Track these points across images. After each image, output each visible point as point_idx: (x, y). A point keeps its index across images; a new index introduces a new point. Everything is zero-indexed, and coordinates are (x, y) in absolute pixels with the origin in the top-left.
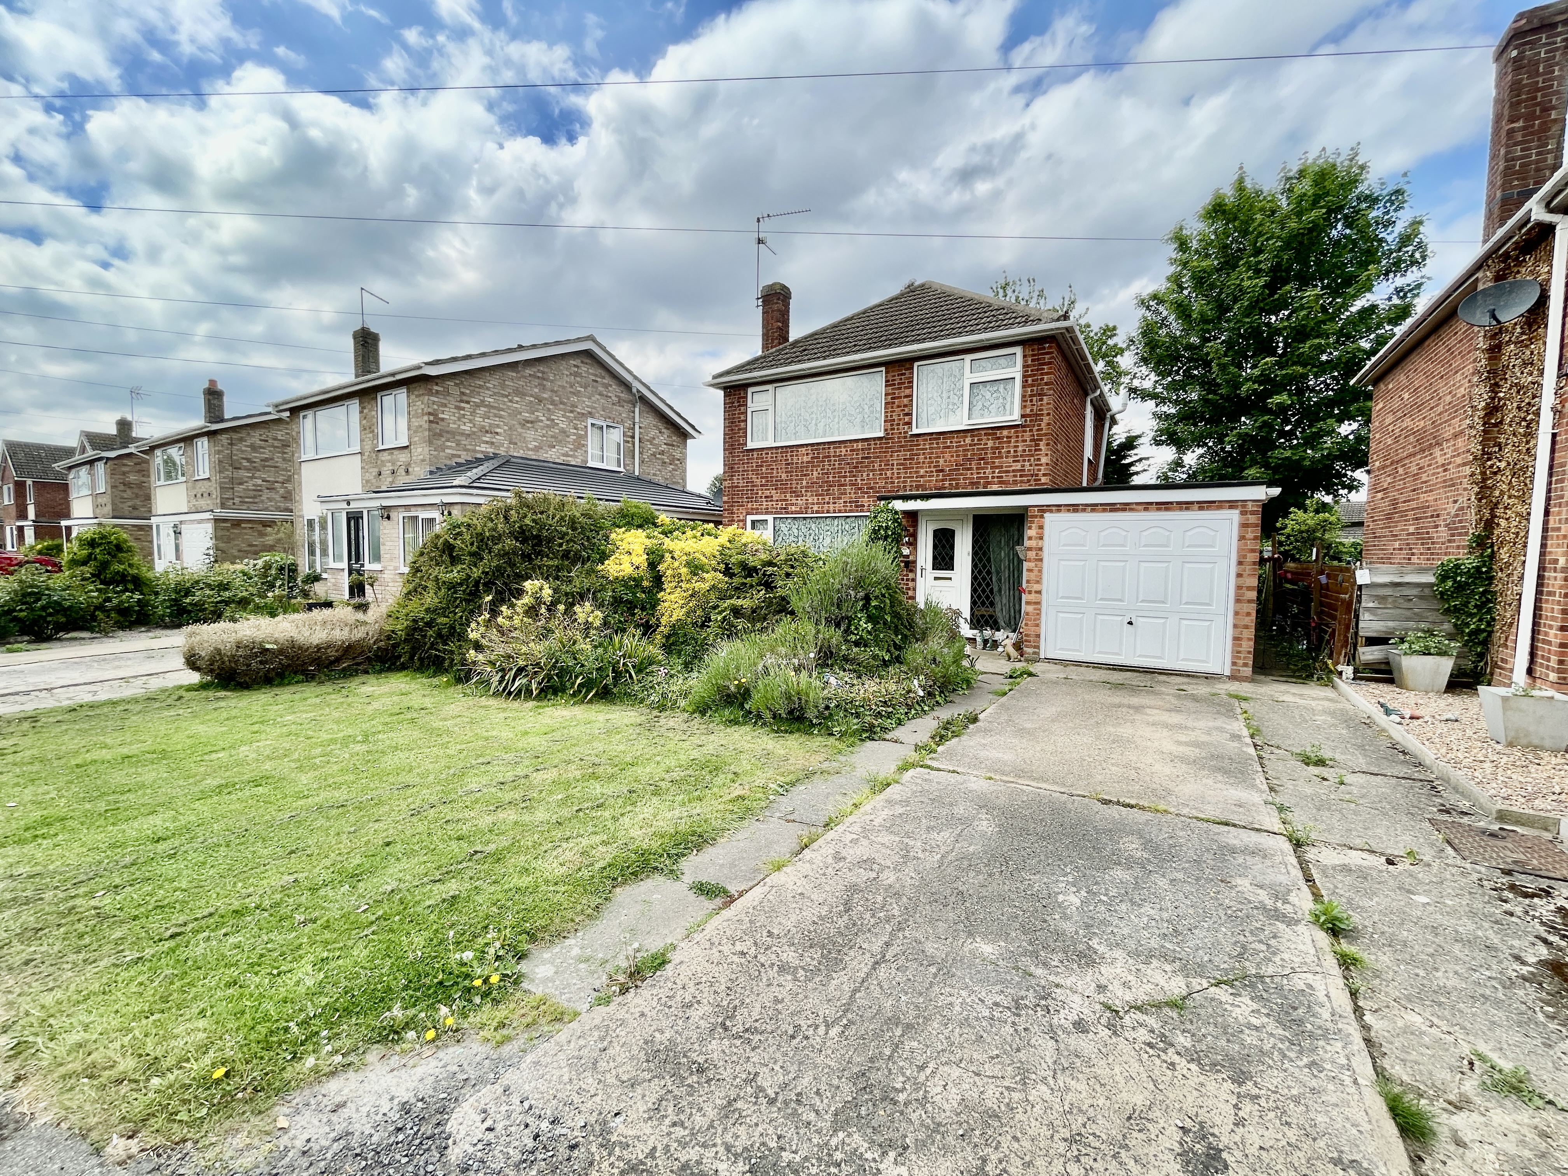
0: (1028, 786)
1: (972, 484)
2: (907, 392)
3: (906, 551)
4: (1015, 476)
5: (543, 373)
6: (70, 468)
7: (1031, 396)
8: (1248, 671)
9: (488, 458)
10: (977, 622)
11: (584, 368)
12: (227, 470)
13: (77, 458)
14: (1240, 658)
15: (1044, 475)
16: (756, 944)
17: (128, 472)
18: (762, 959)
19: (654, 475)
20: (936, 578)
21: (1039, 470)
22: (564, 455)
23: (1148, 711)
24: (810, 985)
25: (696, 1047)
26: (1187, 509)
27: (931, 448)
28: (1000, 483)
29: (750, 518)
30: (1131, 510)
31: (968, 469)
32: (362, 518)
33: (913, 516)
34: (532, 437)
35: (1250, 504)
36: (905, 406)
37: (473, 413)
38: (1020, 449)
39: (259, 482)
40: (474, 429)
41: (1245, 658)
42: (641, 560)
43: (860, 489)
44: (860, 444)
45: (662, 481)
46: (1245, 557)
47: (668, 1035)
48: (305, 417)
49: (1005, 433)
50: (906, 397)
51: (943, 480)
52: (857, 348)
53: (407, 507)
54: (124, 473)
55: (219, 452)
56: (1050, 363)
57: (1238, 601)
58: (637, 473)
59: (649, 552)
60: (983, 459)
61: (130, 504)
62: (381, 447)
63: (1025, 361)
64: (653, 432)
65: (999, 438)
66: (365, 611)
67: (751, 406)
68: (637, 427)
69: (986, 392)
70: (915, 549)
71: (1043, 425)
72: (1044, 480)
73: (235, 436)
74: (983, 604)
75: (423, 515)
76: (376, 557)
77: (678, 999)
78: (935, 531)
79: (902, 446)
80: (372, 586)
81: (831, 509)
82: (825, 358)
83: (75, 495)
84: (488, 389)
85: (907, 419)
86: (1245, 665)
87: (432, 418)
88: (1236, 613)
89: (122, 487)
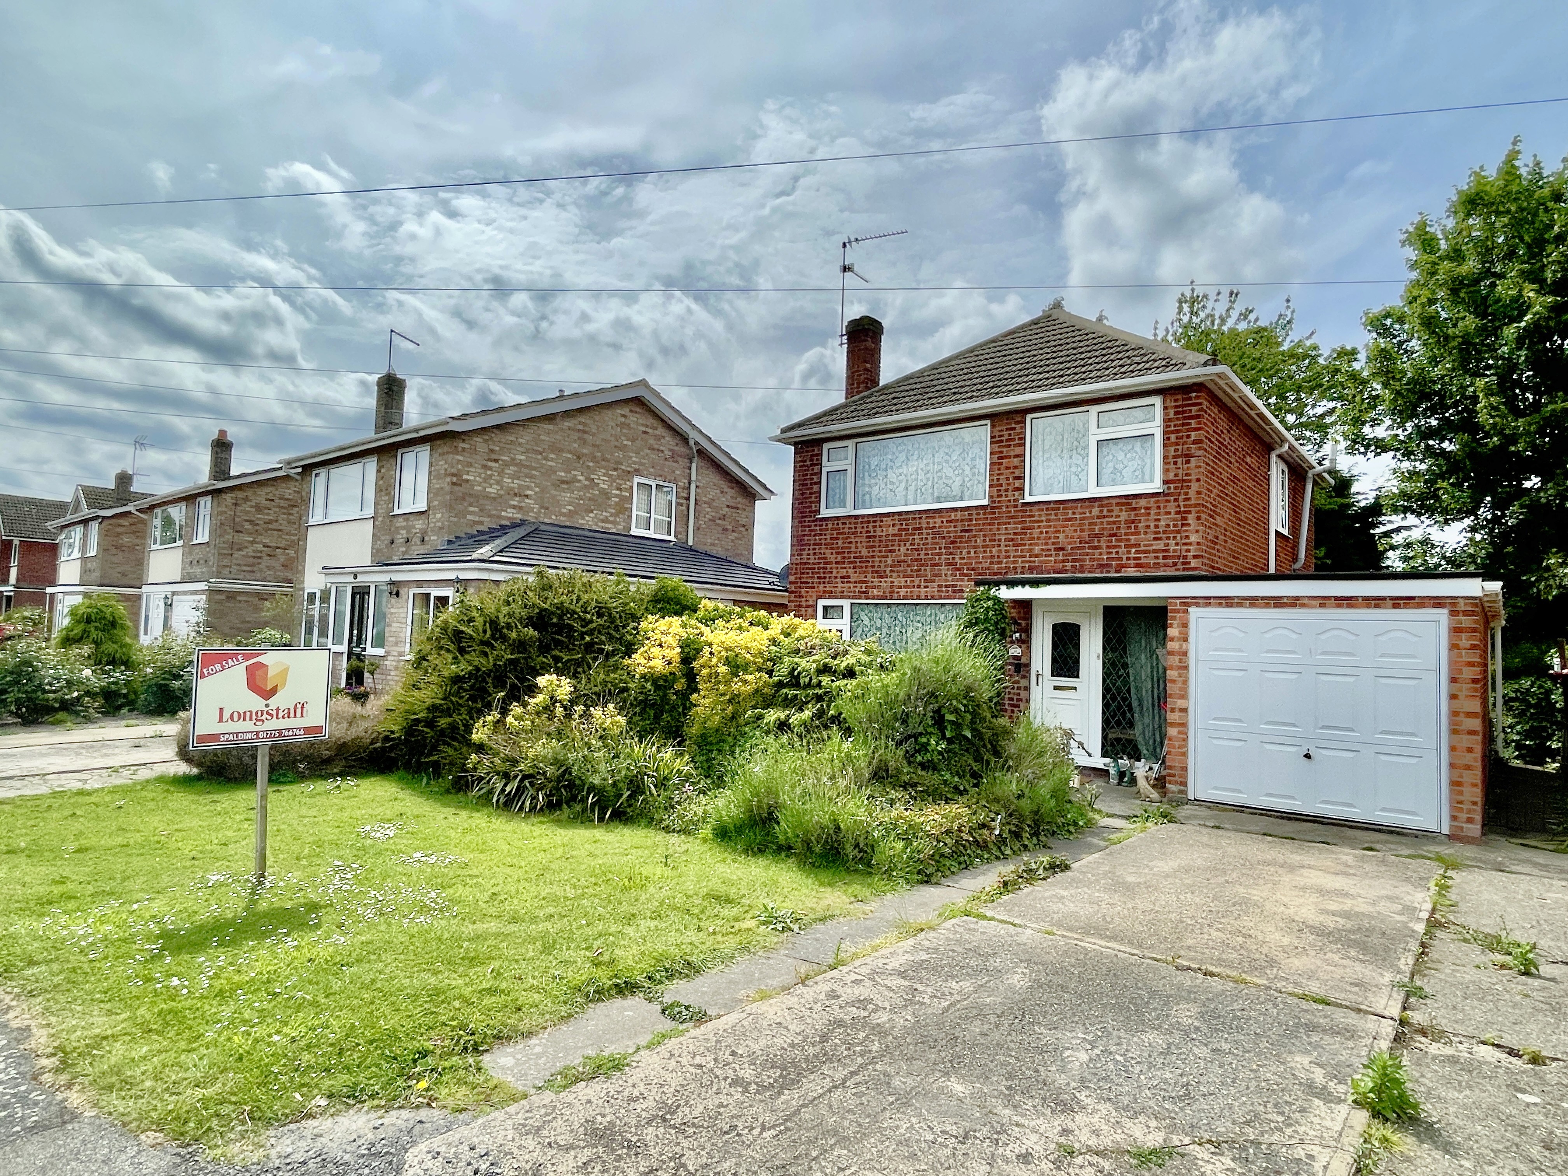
0: (1093, 944)
1: (1101, 566)
2: (1018, 450)
3: (1015, 651)
4: (1157, 558)
5: (585, 424)
6: (63, 527)
7: (1175, 457)
8: (1475, 829)
9: (514, 526)
10: (1110, 748)
11: (633, 418)
12: (229, 534)
13: (69, 518)
14: (1461, 810)
15: (1195, 557)
16: (716, 1060)
17: (121, 534)
18: (718, 1072)
19: (712, 544)
20: (1056, 688)
21: (1188, 551)
22: (603, 521)
23: (1305, 872)
24: (758, 1097)
25: (633, 1130)
26: (1377, 606)
27: (1048, 520)
28: (1138, 566)
29: (821, 603)
30: (1303, 606)
31: (1096, 548)
32: (368, 593)
33: (1025, 606)
34: (567, 499)
35: (1462, 601)
36: (1016, 467)
37: (501, 473)
38: (1162, 523)
39: (260, 547)
40: (502, 492)
41: (1469, 811)
42: (675, 653)
43: (959, 569)
44: (959, 513)
45: (722, 554)
46: (1460, 672)
47: (608, 1119)
48: (316, 475)
49: (1143, 503)
50: (1017, 456)
51: (1063, 561)
52: (958, 396)
53: (419, 583)
54: (118, 535)
55: (221, 513)
56: (1198, 417)
57: (1454, 731)
58: (690, 543)
59: (684, 645)
60: (1114, 535)
61: (119, 569)
62: (396, 512)
63: (1166, 414)
64: (713, 493)
65: (1135, 509)
66: (363, 704)
67: (827, 466)
68: (693, 486)
69: (1118, 453)
70: (1029, 648)
71: (1192, 493)
72: (1194, 563)
73: (240, 494)
74: (1118, 723)
75: (435, 592)
76: (379, 642)
77: (626, 1093)
78: (1054, 626)
79: (1012, 517)
80: (372, 674)
81: (923, 595)
82: (916, 409)
83: (63, 559)
84: (520, 444)
85: (1017, 484)
86: (1470, 820)
87: (455, 479)
88: (1453, 749)
89: (114, 551)
